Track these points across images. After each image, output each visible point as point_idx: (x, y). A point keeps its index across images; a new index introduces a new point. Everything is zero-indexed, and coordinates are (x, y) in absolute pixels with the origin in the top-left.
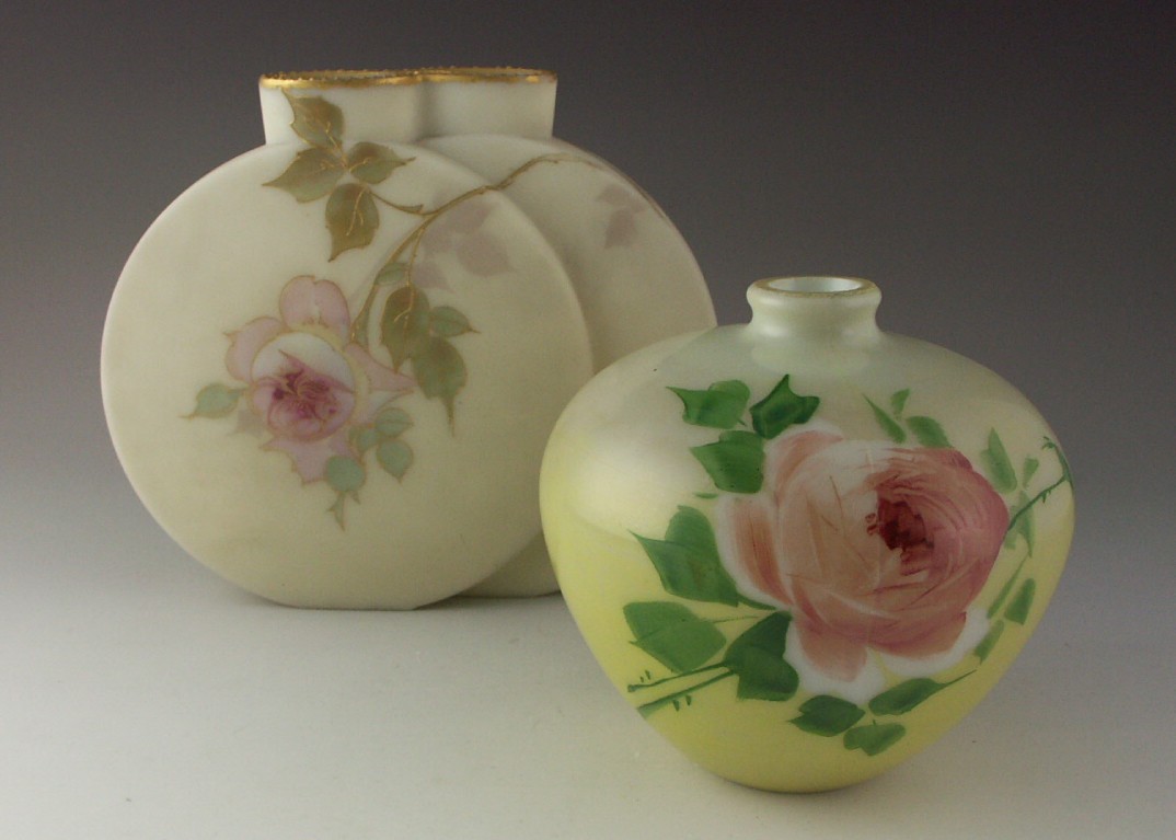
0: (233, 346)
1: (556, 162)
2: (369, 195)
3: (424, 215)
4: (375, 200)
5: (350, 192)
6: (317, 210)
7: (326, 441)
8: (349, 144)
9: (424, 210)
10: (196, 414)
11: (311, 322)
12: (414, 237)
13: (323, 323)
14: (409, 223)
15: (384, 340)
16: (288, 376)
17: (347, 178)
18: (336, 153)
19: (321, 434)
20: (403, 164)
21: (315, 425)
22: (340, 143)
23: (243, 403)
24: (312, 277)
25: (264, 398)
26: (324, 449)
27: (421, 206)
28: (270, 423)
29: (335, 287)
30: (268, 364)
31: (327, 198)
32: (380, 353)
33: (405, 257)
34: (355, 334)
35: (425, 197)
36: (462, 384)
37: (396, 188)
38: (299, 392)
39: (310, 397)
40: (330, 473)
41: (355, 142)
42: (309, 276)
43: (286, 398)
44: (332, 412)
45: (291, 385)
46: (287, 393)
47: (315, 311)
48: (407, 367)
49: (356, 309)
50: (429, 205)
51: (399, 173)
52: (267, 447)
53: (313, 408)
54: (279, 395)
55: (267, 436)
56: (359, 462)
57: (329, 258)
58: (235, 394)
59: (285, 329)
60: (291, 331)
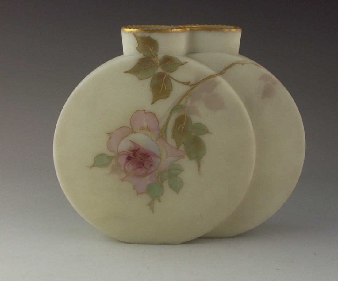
0: (110, 138)
1: (243, 64)
2: (169, 77)
3: (192, 85)
4: (171, 79)
5: (161, 76)
6: (147, 83)
7: (148, 178)
8: (160, 56)
9: (191, 83)
10: (93, 166)
11: (144, 129)
12: (186, 94)
13: (148, 129)
14: (186, 88)
15: (173, 137)
16: (133, 151)
17: (160, 70)
18: (155, 60)
19: (146, 174)
20: (182, 64)
21: (143, 171)
22: (157, 56)
23: (114, 162)
24: (145, 111)
25: (123, 160)
26: (147, 180)
27: (190, 82)
28: (125, 169)
29: (154, 114)
30: (125, 146)
31: (151, 78)
32: (171, 141)
33: (183, 103)
34: (162, 134)
35: (191, 78)
36: (204, 154)
37: (179, 74)
38: (137, 157)
39: (142, 160)
40: (149, 190)
41: (163, 55)
42: (143, 110)
43: (132, 160)
44: (151, 165)
45: (134, 155)
46: (133, 158)
47: (145, 125)
48: (182, 148)
49: (162, 124)
50: (193, 82)
51: (181, 68)
52: (123, 180)
53: (143, 164)
54: (129, 158)
55: (123, 175)
56: (161, 186)
57: (151, 102)
58: (110, 158)
59: (133, 132)
60: (135, 133)
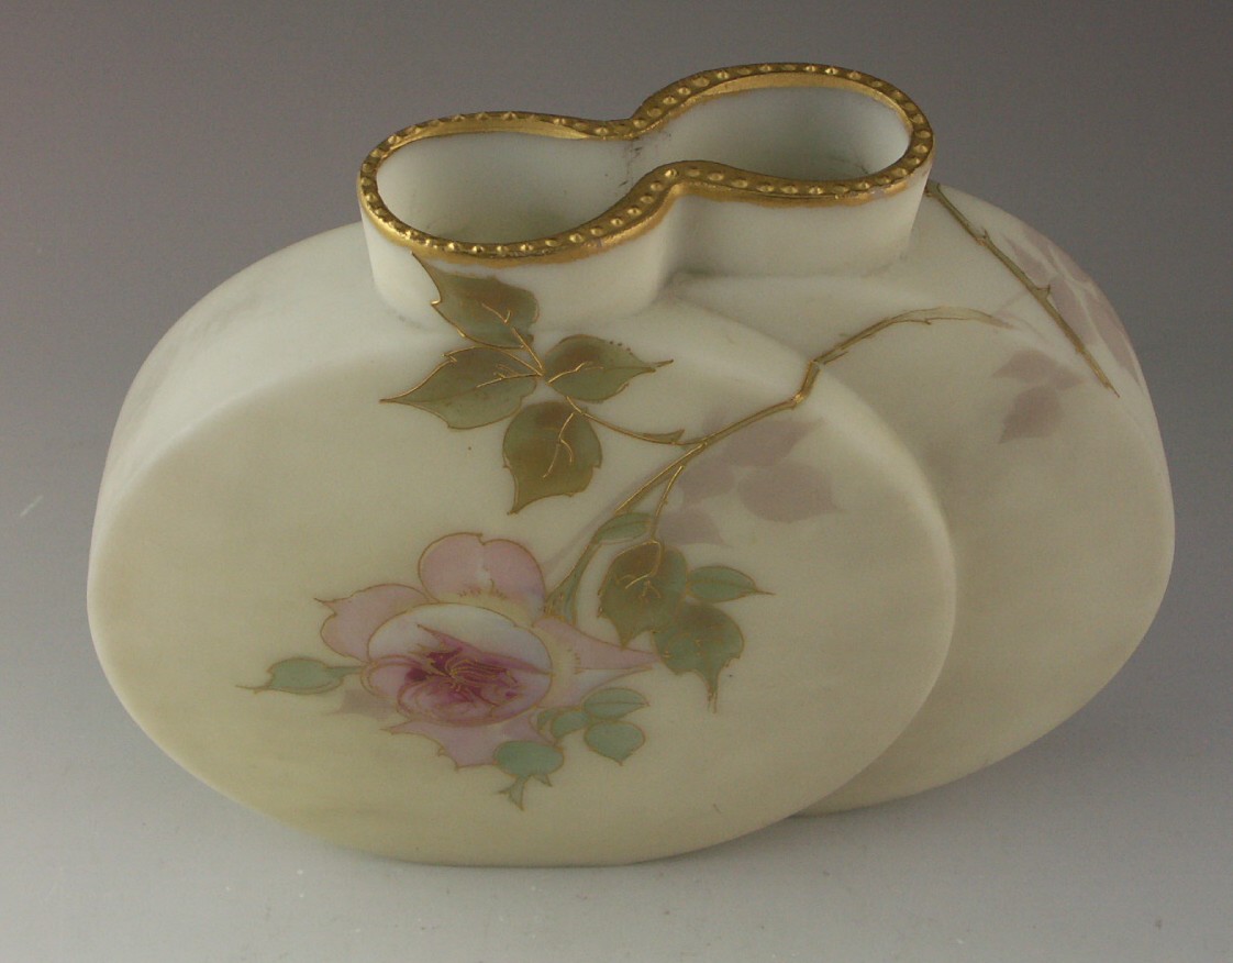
0: (335, 615)
1: (927, 322)
2: (583, 423)
3: (686, 444)
4: (595, 425)
5: (550, 415)
6: (487, 442)
7: (498, 726)
8: (547, 338)
9: (684, 438)
10: (268, 686)
11: (475, 590)
12: (664, 477)
13: (497, 592)
14: (657, 457)
15: (604, 611)
16: (433, 655)
17: (544, 393)
18: (521, 355)
19: (489, 718)
20: (649, 369)
21: (479, 709)
22: (530, 339)
23: (352, 682)
24: (479, 535)
25: (391, 680)
26: (497, 733)
27: (683, 431)
28: (401, 704)
29: (521, 548)
30: (401, 637)
31: (504, 424)
32: (603, 629)
33: (648, 504)
34: (557, 603)
35: (687, 416)
36: (737, 656)
37: (634, 406)
38: (453, 673)
39: (472, 679)
40: (501, 758)
41: (562, 336)
42: (472, 534)
43: (431, 679)
44: (510, 696)
45: (439, 665)
46: (433, 674)
47: (483, 578)
48: (643, 641)
49: (554, 579)
50: (693, 426)
51: (640, 384)
52: (394, 730)
53: (477, 692)
54: (416, 675)
55: (396, 718)
56: (556, 746)
57: (510, 506)
58: (339, 672)
59: (427, 598)
60: (439, 603)
